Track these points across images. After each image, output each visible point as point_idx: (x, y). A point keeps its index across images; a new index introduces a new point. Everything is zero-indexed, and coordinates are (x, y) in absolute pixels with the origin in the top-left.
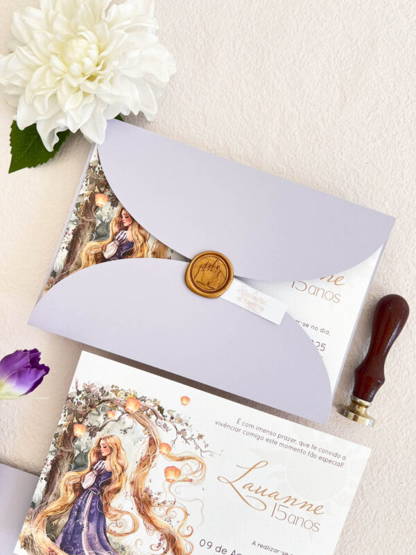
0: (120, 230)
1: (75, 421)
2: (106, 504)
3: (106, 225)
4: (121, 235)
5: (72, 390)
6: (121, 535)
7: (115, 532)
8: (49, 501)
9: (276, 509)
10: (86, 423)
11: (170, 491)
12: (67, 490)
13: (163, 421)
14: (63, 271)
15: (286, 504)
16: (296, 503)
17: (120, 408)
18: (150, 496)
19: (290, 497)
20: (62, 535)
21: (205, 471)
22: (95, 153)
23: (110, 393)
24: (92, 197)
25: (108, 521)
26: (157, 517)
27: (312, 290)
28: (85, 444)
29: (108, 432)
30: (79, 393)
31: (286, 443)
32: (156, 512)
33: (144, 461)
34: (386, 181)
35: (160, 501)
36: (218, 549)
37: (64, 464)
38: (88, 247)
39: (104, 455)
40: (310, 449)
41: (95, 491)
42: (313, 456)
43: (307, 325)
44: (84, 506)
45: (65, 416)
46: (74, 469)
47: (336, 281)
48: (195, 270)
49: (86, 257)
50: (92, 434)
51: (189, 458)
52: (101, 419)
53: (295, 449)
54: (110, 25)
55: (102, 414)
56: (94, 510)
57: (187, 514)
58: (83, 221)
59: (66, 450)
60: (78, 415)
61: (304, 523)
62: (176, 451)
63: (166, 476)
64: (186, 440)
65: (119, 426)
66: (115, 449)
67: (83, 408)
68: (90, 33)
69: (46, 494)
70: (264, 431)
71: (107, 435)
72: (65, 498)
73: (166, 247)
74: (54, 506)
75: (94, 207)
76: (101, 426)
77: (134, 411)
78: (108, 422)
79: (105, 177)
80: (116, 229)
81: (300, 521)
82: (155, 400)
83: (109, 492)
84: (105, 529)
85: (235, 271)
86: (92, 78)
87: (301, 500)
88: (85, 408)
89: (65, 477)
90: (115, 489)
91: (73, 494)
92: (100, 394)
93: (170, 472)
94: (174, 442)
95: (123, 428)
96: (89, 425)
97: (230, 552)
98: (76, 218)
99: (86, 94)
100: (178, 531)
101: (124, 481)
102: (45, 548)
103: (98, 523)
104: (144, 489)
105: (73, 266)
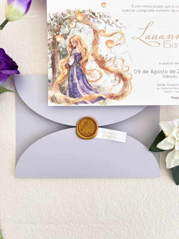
1: (55, 34)
2: (84, 69)
5: (49, 20)
6: (96, 81)
7: (92, 81)
8: (56, 77)
9: (165, 43)
10: (61, 34)
12: (63, 69)
13: (97, 19)
15: (169, 40)
16: (173, 37)
17: (74, 20)
18: (103, 58)
19: (170, 35)
20: (68, 91)
21: (125, 37)
23: (67, 14)
25: (87, 77)
26: (110, 67)
28: (63, 44)
29: (73, 34)
30: (52, 20)
31: (158, 9)
32: (108, 65)
33: (94, 42)
35: (109, 59)
36: (144, 72)
37: (57, 57)
39: (74, 46)
40: (171, 8)
41: (76, 65)
42: (174, 11)
44: (74, 73)
45: (49, 34)
46: (63, 58)
50: (65, 38)
52: (67, 29)
53: (164, 11)
55: (67, 26)
56: (79, 74)
57: (123, 61)
59: (56, 50)
60: (56, 31)
62: (108, 32)
63: (107, 46)
64: (110, 25)
66: (79, 41)
67: (57, 27)
69: (53, 74)
70: (146, 6)
71: (73, 36)
72: (63, 73)
74: (59, 78)
76: (68, 32)
77: (81, 19)
78: (71, 29)
81: (178, 45)
82: (89, 10)
83: (83, 63)
84: (87, 81)
87: (175, 35)
89: (60, 63)
90: (85, 61)
91: (66, 70)
92: (63, 17)
93: (108, 43)
94: (105, 28)
95: (79, 30)
96: (63, 34)
97: (150, 71)
100: (122, 70)
101: (88, 55)
102: (62, 99)
103: (83, 79)
104: (99, 56)
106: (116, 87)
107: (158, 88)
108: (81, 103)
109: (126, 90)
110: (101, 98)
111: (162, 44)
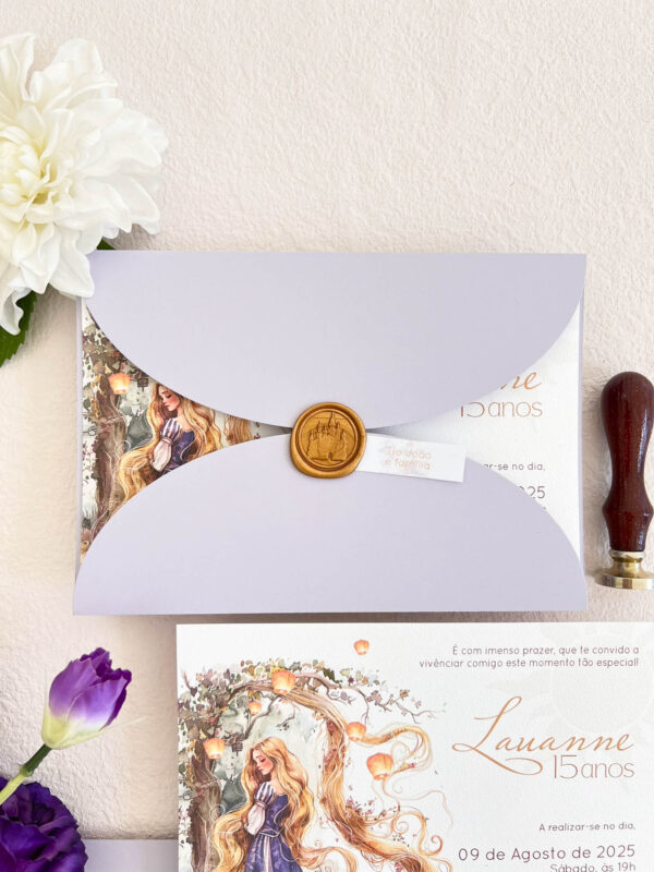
0: (166, 419)
1: (203, 736)
2: (295, 846)
3: (141, 420)
4: (170, 428)
5: (182, 691)
9: (558, 765)
10: (221, 734)
11: (385, 792)
12: (227, 846)
13: (338, 689)
14: (99, 514)
15: (571, 752)
16: (585, 744)
17: (265, 693)
18: (358, 811)
19: (574, 738)
22: (85, 314)
23: (241, 674)
24: (105, 384)
26: (382, 840)
27: (494, 409)
28: (229, 767)
29: (260, 735)
30: (193, 691)
31: (537, 658)
32: (376, 833)
33: (330, 761)
34: (552, 202)
35: (376, 813)
36: (490, 856)
37: (208, 808)
38: (125, 463)
39: (265, 772)
40: (578, 655)
41: (271, 833)
42: (587, 663)
43: (506, 467)
44: (262, 861)
45: (184, 734)
47: (526, 384)
48: (303, 443)
49: (128, 478)
50: (236, 748)
51: (398, 733)
52: (242, 720)
53: (556, 663)
54: (40, 106)
55: (241, 711)
56: (280, 862)
57: (424, 820)
58: (103, 425)
59: (204, 786)
60: (204, 726)
61: (607, 771)
63: (372, 773)
64: (383, 706)
65: (273, 721)
66: (280, 758)
67: (208, 712)
68: (14, 129)
69: (196, 864)
70: (499, 651)
71: (259, 741)
72: (229, 860)
73: (245, 422)
75: (112, 399)
76: (245, 730)
77: (289, 689)
78: (255, 720)
79: (113, 346)
80: (158, 421)
81: (601, 770)
82: (316, 662)
83: (293, 828)
85: (367, 422)
86: (40, 199)
87: (592, 737)
88: (211, 711)
89: (218, 827)
90: (301, 819)
91: (239, 849)
92: (228, 682)
93: (375, 764)
94: (366, 715)
95: (281, 722)
96: (227, 735)
97: (509, 854)
98: (90, 424)
99: (40, 227)
100: (420, 849)
101: (310, 803)
104: (344, 804)
105: (112, 501)
111: (549, 766)
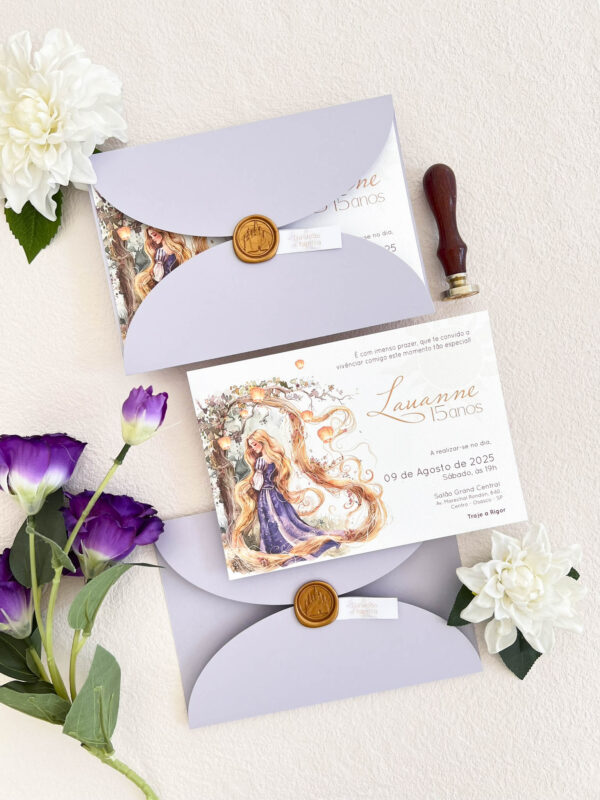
0: (156, 250)
1: (217, 437)
2: (285, 492)
3: (141, 253)
4: (160, 254)
5: (199, 412)
6: (313, 512)
7: (306, 512)
9: (434, 412)
10: (227, 433)
11: (332, 450)
12: (244, 500)
13: (291, 393)
14: (128, 314)
15: (440, 404)
16: (448, 397)
17: (248, 403)
18: (318, 464)
19: (440, 395)
20: (262, 541)
21: (353, 416)
22: (95, 195)
23: (232, 395)
24: (116, 235)
25: (295, 506)
26: (336, 478)
27: (355, 203)
28: (236, 452)
30: (205, 411)
31: (408, 349)
32: (332, 475)
33: (295, 437)
35: (329, 463)
36: (404, 476)
37: (229, 480)
38: (137, 281)
39: (258, 452)
40: (433, 343)
41: (269, 487)
43: (369, 237)
44: (267, 505)
45: (205, 438)
47: (371, 183)
48: (241, 243)
49: (141, 290)
50: (238, 440)
51: (332, 412)
52: (238, 422)
53: (420, 351)
54: (42, 72)
55: (236, 417)
56: (278, 504)
57: (359, 462)
58: (120, 261)
59: (224, 467)
60: (216, 431)
61: (466, 411)
62: (318, 412)
63: (322, 439)
64: (320, 398)
65: (256, 421)
66: (265, 441)
67: (217, 422)
68: (28, 89)
69: (228, 514)
70: (383, 350)
71: (251, 433)
72: (247, 508)
74: (240, 521)
75: (122, 244)
76: (241, 428)
78: (245, 421)
79: (117, 211)
80: (152, 251)
81: (461, 410)
82: (274, 379)
83: (281, 481)
84: (296, 515)
85: (277, 223)
86: (53, 130)
87: (451, 392)
88: (218, 420)
89: (236, 489)
90: (285, 475)
91: (252, 500)
92: (225, 401)
93: (323, 434)
94: (311, 405)
95: (261, 419)
96: (231, 434)
97: (415, 472)
98: (112, 262)
99: (57, 147)
100: (360, 480)
101: (288, 464)
102: (254, 561)
103: (288, 512)
104: (309, 461)
105: (134, 305)
106: (356, 515)
107: (438, 503)
108: (294, 561)
109: (376, 517)
110: (329, 544)
111: (428, 415)
